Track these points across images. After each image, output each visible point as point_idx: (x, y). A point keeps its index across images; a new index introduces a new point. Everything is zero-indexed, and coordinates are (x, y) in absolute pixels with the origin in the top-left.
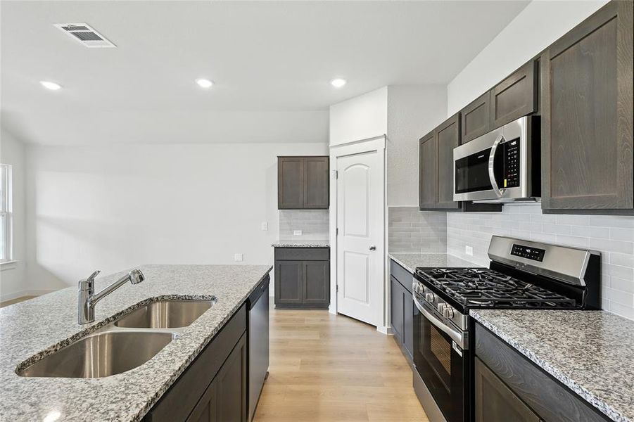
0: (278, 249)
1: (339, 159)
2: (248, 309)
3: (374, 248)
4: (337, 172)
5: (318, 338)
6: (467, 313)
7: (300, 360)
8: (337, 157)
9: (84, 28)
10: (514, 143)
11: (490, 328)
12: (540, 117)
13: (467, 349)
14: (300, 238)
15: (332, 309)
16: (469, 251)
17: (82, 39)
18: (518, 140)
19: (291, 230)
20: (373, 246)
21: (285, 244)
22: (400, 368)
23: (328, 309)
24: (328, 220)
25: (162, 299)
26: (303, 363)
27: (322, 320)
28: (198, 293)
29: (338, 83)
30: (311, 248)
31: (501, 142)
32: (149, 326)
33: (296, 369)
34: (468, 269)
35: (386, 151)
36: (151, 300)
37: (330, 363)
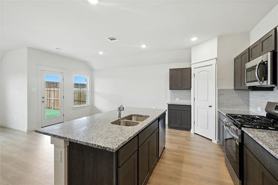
0: (169, 105)
1: (195, 69)
2: (159, 121)
3: (211, 106)
4: (194, 74)
5: (185, 140)
6: (241, 129)
7: (177, 146)
8: (194, 68)
9: (113, 37)
10: (266, 63)
11: (247, 133)
12: (276, 52)
13: (241, 142)
14: (178, 101)
15: (192, 131)
16: (259, 109)
17: (111, 40)
18: (267, 61)
19: (175, 98)
20: (210, 105)
21: (172, 103)
22: (220, 156)
23: (190, 131)
24: (191, 94)
25: (134, 115)
26: (178, 147)
27: (187, 135)
28: (144, 114)
29: (194, 39)
30: (183, 105)
31: (261, 62)
32: (132, 120)
33: (176, 148)
34: (253, 116)
35: (217, 65)
36: (132, 115)
37: (189, 149)
